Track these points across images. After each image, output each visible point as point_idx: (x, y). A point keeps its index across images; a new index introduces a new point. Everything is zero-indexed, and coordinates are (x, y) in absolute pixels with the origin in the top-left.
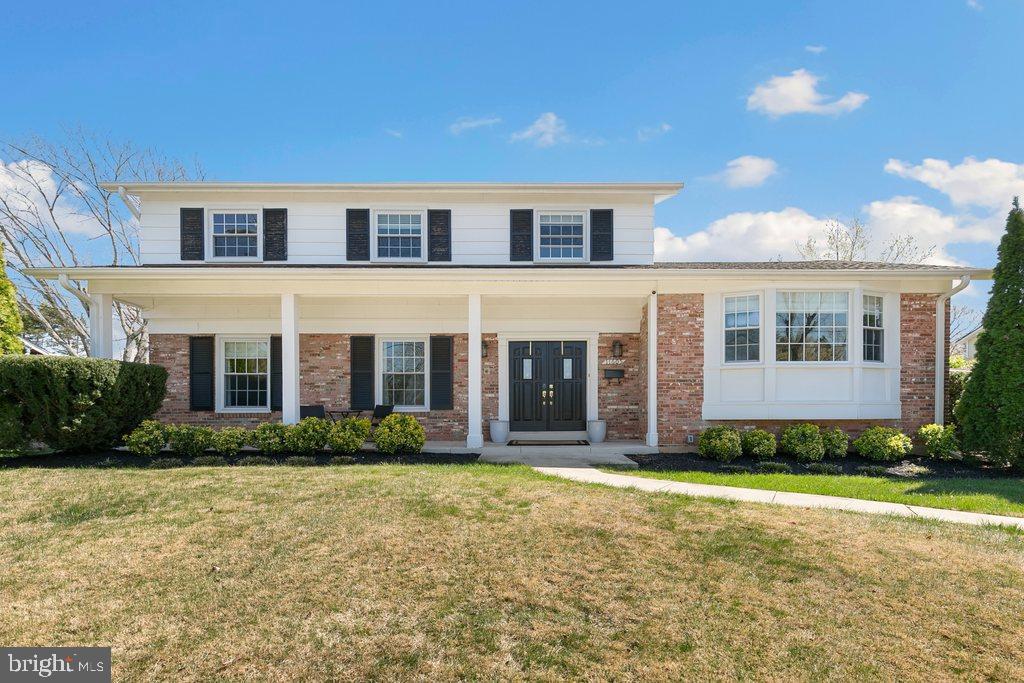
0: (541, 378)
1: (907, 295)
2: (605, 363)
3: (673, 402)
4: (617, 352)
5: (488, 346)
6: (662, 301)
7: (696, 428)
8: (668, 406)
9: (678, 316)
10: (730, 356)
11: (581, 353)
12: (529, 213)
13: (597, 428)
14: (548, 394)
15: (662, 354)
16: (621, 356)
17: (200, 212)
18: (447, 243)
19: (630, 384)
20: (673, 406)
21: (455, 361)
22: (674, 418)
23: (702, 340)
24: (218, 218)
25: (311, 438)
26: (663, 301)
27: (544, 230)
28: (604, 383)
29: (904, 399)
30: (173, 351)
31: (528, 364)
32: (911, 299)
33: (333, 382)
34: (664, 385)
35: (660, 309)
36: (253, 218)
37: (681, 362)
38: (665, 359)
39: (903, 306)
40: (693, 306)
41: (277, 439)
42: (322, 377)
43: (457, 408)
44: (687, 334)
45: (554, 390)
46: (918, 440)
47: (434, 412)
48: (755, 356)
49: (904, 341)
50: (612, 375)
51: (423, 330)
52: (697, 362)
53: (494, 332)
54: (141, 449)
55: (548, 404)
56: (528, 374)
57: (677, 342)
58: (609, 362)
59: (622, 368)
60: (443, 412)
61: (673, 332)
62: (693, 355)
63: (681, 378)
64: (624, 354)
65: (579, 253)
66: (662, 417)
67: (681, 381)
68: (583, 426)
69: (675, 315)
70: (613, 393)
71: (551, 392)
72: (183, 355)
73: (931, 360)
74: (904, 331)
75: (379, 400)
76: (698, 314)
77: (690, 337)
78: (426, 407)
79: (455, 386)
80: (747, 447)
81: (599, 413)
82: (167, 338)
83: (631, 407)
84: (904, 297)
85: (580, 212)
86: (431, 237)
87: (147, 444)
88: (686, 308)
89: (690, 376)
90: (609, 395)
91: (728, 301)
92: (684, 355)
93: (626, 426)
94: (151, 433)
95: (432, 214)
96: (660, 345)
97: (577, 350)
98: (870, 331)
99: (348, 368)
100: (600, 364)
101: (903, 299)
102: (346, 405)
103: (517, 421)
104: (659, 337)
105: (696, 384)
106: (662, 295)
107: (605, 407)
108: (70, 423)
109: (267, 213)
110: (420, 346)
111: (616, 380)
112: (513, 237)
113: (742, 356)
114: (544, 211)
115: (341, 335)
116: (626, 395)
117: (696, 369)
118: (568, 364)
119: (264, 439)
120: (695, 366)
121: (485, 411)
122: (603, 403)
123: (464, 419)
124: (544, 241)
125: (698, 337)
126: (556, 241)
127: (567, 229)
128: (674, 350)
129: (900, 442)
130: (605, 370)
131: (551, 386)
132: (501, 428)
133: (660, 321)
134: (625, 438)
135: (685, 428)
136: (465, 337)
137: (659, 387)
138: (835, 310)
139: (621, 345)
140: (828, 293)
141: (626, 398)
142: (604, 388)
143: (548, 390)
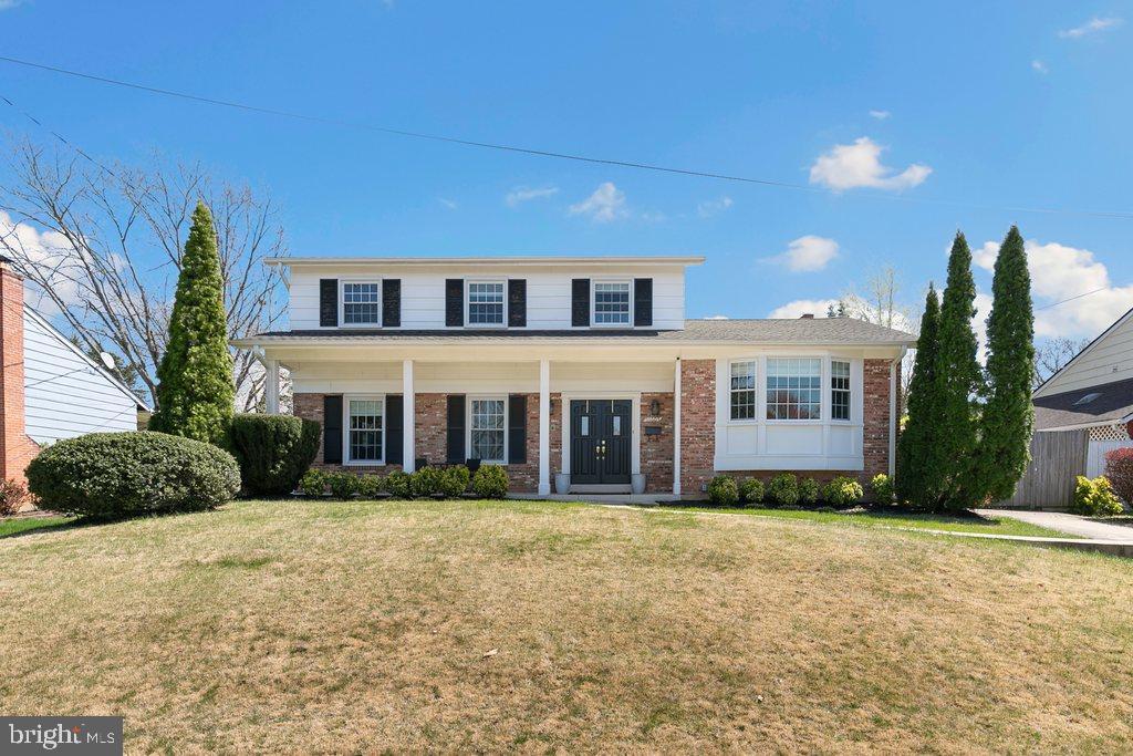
0: (595, 433)
1: (869, 361)
2: (646, 420)
3: (692, 455)
4: (656, 410)
5: (555, 404)
6: (684, 366)
7: (708, 478)
8: (689, 459)
9: (696, 379)
10: (734, 416)
11: (627, 412)
12: (587, 282)
13: (638, 480)
14: (601, 449)
15: (684, 413)
16: (658, 415)
17: (334, 282)
18: (523, 311)
19: (666, 440)
20: (693, 458)
21: (528, 419)
22: (693, 469)
23: (714, 401)
24: (348, 288)
25: (429, 483)
26: (685, 364)
27: (599, 296)
28: (645, 439)
29: (867, 452)
30: (312, 408)
31: (585, 421)
32: (872, 364)
33: (433, 438)
34: (686, 440)
35: (683, 372)
36: (374, 287)
37: (698, 420)
38: (686, 417)
39: (866, 371)
40: (706, 369)
41: (405, 484)
42: (425, 433)
43: (529, 462)
44: (703, 395)
45: (606, 445)
46: (868, 489)
47: (512, 466)
48: (752, 415)
49: (866, 401)
50: (652, 432)
51: (500, 389)
52: (710, 420)
53: (558, 392)
54: (313, 491)
55: (601, 458)
56: (585, 432)
57: (695, 402)
58: (649, 420)
59: (659, 425)
60: (517, 465)
61: (692, 394)
62: (707, 414)
63: (698, 434)
64: (661, 413)
65: (625, 319)
66: (684, 468)
67: (698, 436)
68: (629, 481)
69: (694, 379)
70: (652, 449)
71: (604, 448)
72: (319, 412)
73: (886, 419)
74: (867, 392)
75: (468, 455)
76: (711, 377)
77: (705, 397)
78: (505, 461)
79: (528, 441)
80: (742, 493)
81: (641, 468)
82: (307, 397)
83: (666, 462)
84: (867, 362)
85: (625, 281)
86: (511, 304)
87: (316, 487)
88: (702, 373)
89: (705, 433)
90: (649, 450)
91: (733, 366)
92: (701, 414)
93: (662, 479)
94: (316, 478)
95: (512, 283)
96: (683, 405)
97: (624, 407)
98: (839, 393)
99: (444, 424)
100: (642, 422)
101: (866, 365)
102: (443, 459)
103: (577, 475)
104: (682, 397)
105: (709, 440)
106: (684, 361)
107: (646, 462)
108: (274, 468)
109: (386, 283)
110: (501, 403)
111: (654, 437)
112: (574, 304)
113: (743, 416)
114: (598, 281)
115: (440, 394)
116: (662, 450)
117: (709, 426)
118: (617, 421)
119: (396, 484)
120: (709, 423)
121: (552, 465)
122: (644, 457)
123: (535, 473)
124: (598, 308)
125: (711, 398)
126: (608, 308)
127: (616, 297)
128: (694, 410)
129: (852, 489)
130: (646, 427)
131: (604, 442)
132: (563, 480)
133: (683, 384)
134: (661, 491)
135: (701, 478)
136: (537, 396)
137: (682, 442)
138: (811, 375)
139: (659, 404)
140: (805, 359)
141: (662, 453)
142: (645, 444)
143: (601, 446)
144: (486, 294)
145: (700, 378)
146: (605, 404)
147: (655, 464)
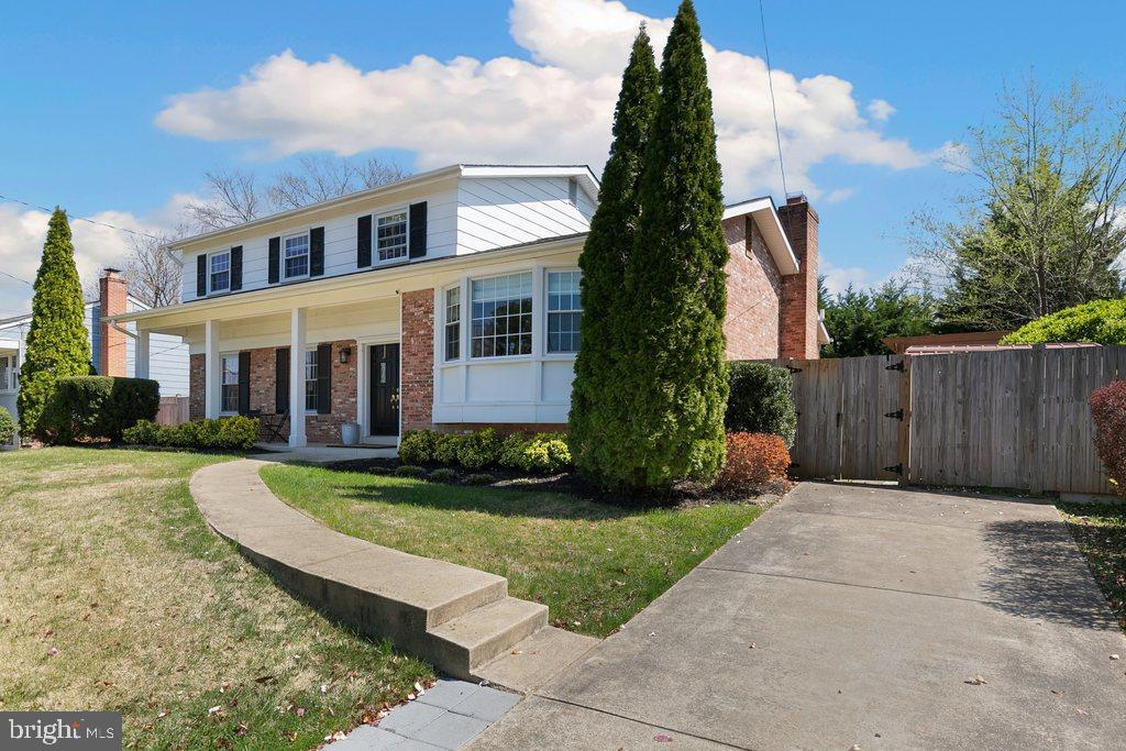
3: (412, 404)
5: (352, 352)
8: (408, 409)
9: (416, 314)
12: (371, 218)
18: (321, 258)
20: (412, 409)
21: (333, 367)
22: (412, 421)
24: (214, 260)
26: (406, 300)
27: (381, 232)
30: (199, 367)
31: (384, 367)
34: (405, 387)
35: (403, 308)
36: (228, 257)
37: (417, 362)
38: (406, 360)
40: (425, 300)
43: (333, 412)
44: (422, 332)
52: (429, 361)
53: (353, 338)
57: (415, 341)
60: (325, 416)
61: (412, 331)
62: (426, 355)
63: (417, 379)
66: (404, 420)
67: (417, 382)
69: (413, 313)
76: (430, 311)
77: (424, 335)
78: (317, 411)
79: (332, 391)
82: (196, 357)
86: (312, 254)
88: (421, 305)
89: (424, 377)
92: (420, 355)
95: (313, 233)
99: (275, 377)
102: (274, 409)
104: (403, 337)
105: (428, 385)
106: (404, 294)
109: (233, 251)
112: (359, 245)
114: (378, 216)
117: (428, 369)
120: (428, 365)
121: (349, 415)
124: (381, 244)
127: (396, 229)
128: (412, 350)
131: (397, 390)
132: (348, 431)
138: (521, 296)
140: (515, 276)
144: (297, 247)
145: (418, 312)
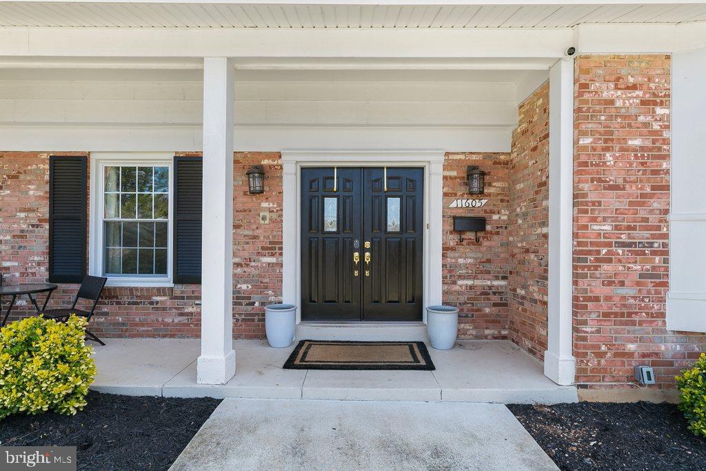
0: (351, 228)
2: (454, 205)
3: (607, 290)
4: (476, 185)
6: (587, 72)
7: (652, 348)
8: (597, 299)
9: (619, 103)
11: (414, 189)
14: (362, 257)
15: (586, 187)
16: (480, 193)
19: (496, 241)
20: (608, 298)
22: (608, 326)
23: (667, 157)
28: (453, 240)
31: (331, 205)
33: (22, 235)
34: (590, 252)
35: (582, 87)
37: (623, 204)
38: (592, 197)
40: (649, 82)
44: (637, 142)
45: (371, 250)
47: (177, 288)
50: (465, 227)
51: (163, 146)
52: (656, 204)
53: (274, 149)
55: (362, 274)
56: (331, 223)
57: (616, 158)
58: (461, 204)
59: (482, 214)
61: (608, 140)
62: (648, 190)
63: (624, 238)
64: (486, 190)
66: (585, 323)
67: (623, 245)
68: (418, 316)
69: (612, 102)
70: (466, 258)
71: (367, 254)
77: (642, 148)
78: (169, 279)
81: (445, 293)
83: (496, 283)
88: (634, 87)
89: (641, 235)
90: (461, 261)
92: (632, 189)
93: (487, 315)
96: (580, 166)
99: (45, 211)
100: (445, 207)
102: (42, 274)
104: (577, 148)
105: (654, 253)
106: (587, 57)
107: (454, 283)
111: (470, 235)
115: (35, 154)
116: (489, 261)
117: (653, 220)
118: (394, 205)
120: (651, 211)
122: (450, 274)
125: (658, 149)
128: (611, 178)
130: (455, 218)
131: (367, 244)
133: (579, 114)
134: (486, 337)
135: (631, 347)
137: (578, 258)
139: (483, 174)
141: (488, 267)
142: (453, 249)
143: (362, 251)
145: (626, 101)
146: (369, 174)
147: (471, 287)
